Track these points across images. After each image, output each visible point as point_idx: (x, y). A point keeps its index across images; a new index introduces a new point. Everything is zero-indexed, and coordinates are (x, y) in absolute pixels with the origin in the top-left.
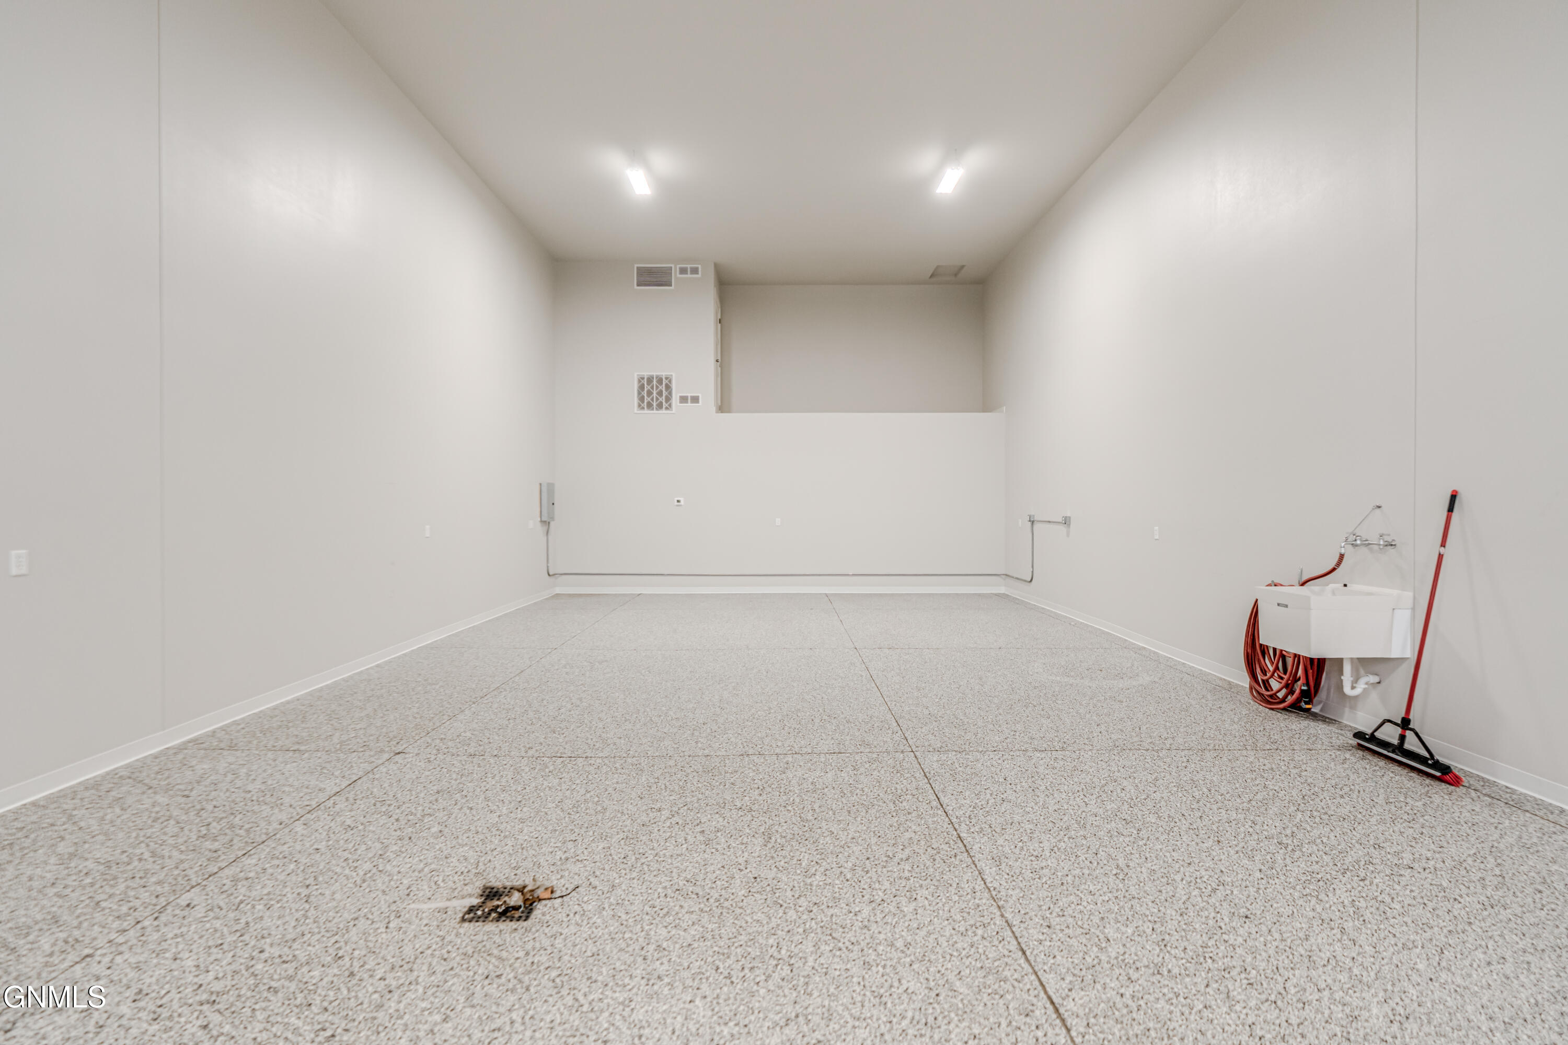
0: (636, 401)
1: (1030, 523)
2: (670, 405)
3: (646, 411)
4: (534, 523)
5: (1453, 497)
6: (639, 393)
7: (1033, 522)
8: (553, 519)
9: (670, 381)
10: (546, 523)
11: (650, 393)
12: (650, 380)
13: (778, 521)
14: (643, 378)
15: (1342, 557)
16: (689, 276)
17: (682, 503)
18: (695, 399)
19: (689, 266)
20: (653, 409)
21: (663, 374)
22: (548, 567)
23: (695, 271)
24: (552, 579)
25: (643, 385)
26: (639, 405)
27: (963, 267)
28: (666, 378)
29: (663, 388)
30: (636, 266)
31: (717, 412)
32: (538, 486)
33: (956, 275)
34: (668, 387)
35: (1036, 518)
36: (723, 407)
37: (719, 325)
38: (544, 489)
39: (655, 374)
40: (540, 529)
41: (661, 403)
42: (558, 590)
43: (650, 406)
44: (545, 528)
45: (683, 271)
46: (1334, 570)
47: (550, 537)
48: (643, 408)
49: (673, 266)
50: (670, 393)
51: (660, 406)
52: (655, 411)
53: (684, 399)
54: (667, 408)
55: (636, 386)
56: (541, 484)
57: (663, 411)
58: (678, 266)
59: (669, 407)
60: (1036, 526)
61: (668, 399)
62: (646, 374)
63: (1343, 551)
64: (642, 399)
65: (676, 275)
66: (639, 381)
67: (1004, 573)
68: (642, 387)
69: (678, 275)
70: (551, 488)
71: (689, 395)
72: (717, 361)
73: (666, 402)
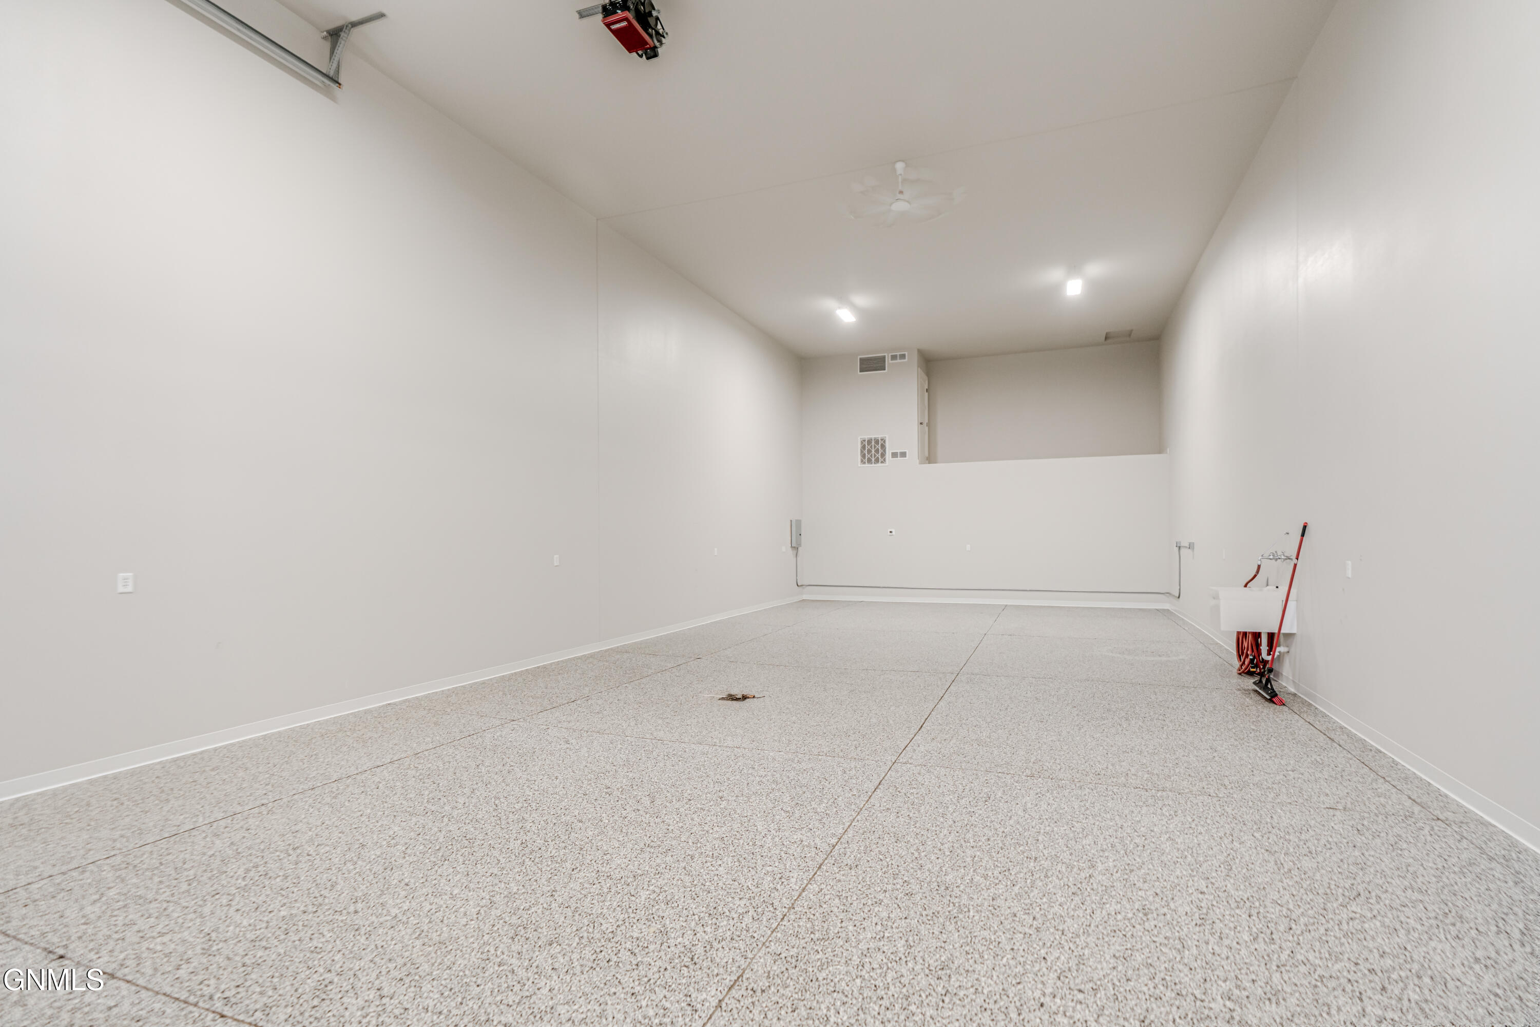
0: (859, 457)
1: (1177, 548)
2: (885, 460)
3: (867, 465)
4: (786, 548)
5: (1305, 527)
6: (862, 452)
7: (1180, 547)
8: (800, 545)
9: (884, 442)
10: (795, 549)
11: (869, 451)
12: (869, 442)
13: (968, 547)
14: (865, 441)
15: (1259, 567)
16: (899, 361)
17: (894, 533)
18: (903, 455)
19: (898, 353)
20: (872, 463)
21: (879, 436)
22: (797, 580)
23: (903, 356)
24: (800, 588)
25: (865, 445)
26: (862, 461)
27: (1132, 331)
28: (882, 440)
29: (879, 447)
30: (859, 357)
31: (921, 463)
32: (789, 523)
33: (1128, 336)
34: (883, 446)
35: (1182, 544)
36: (930, 458)
37: (926, 394)
38: (794, 525)
39: (873, 437)
40: (791, 553)
41: (878, 458)
42: (805, 597)
43: (869, 461)
44: (795, 552)
45: (894, 357)
46: (1255, 576)
47: (799, 558)
48: (865, 463)
49: (886, 354)
50: (885, 451)
51: (877, 461)
52: (873, 465)
53: (894, 455)
54: (882, 462)
55: (859, 446)
56: (791, 521)
57: (879, 465)
58: (890, 354)
59: (884, 461)
60: (1182, 550)
61: (883, 455)
62: (867, 437)
63: (1259, 563)
64: (863, 456)
65: (888, 361)
66: (862, 443)
67: (1164, 591)
68: (863, 447)
69: (890, 362)
70: (799, 522)
71: (899, 451)
72: (921, 424)
73: (882, 457)
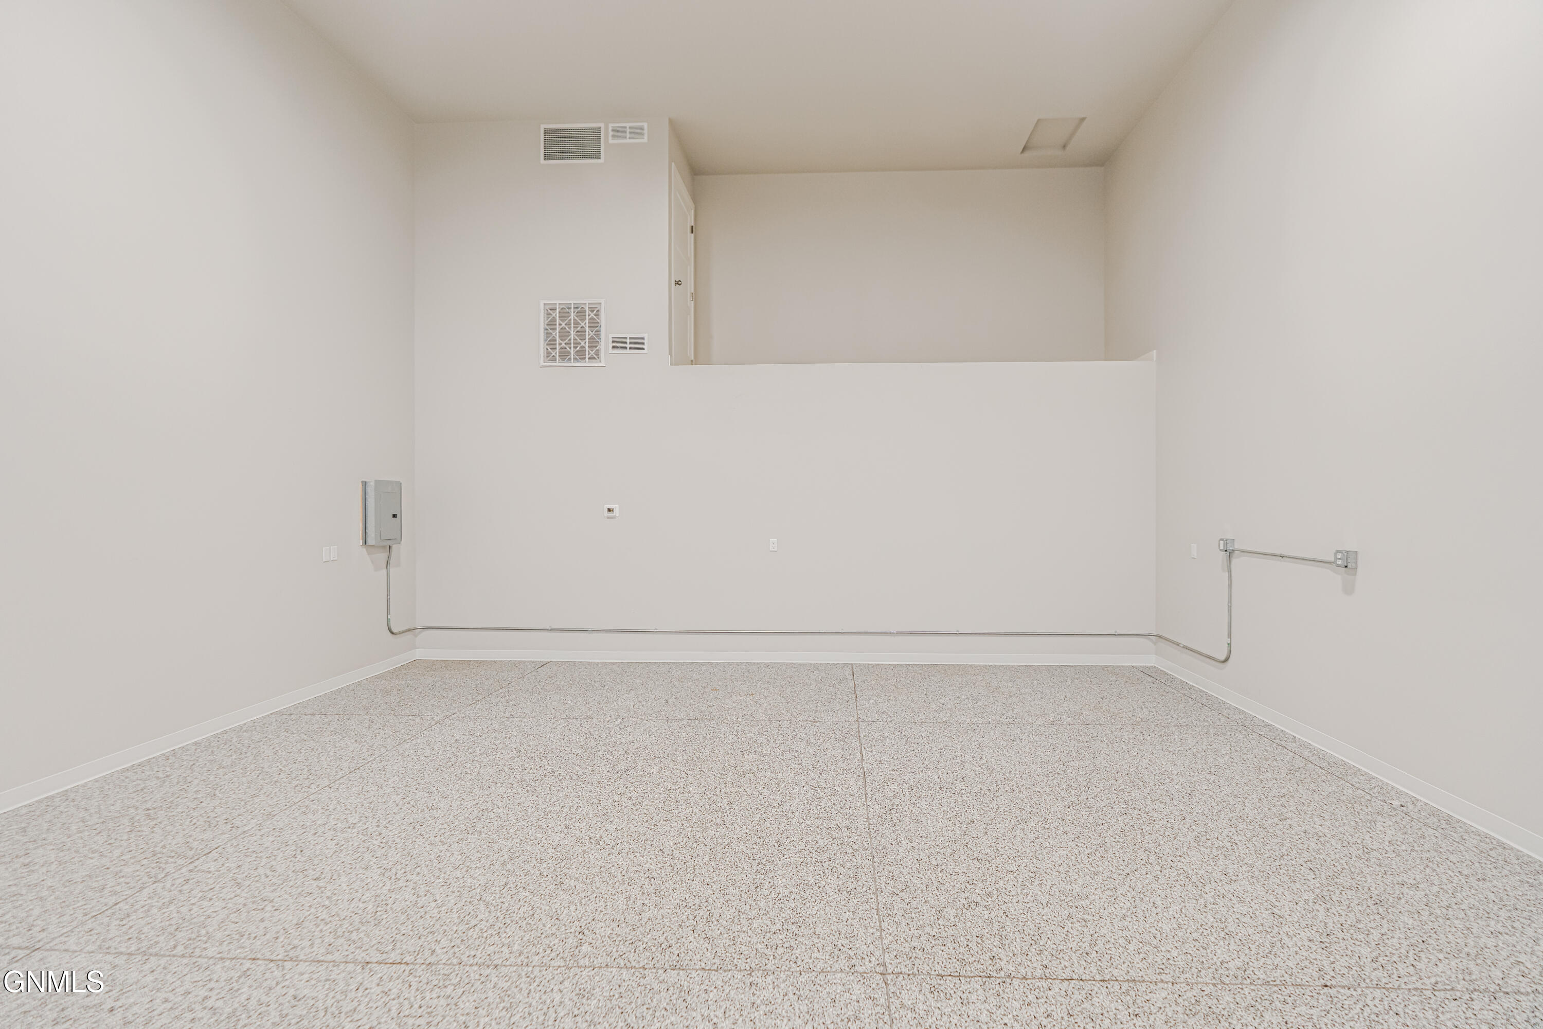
0: (542, 347)
1: (1226, 555)
2: (597, 353)
3: (559, 363)
6: (547, 334)
7: (1230, 552)
8: (396, 539)
9: (598, 314)
11: (564, 334)
12: (565, 311)
13: (773, 543)
14: (554, 310)
16: (628, 140)
17: (616, 513)
18: (638, 343)
19: (628, 125)
20: (570, 360)
21: (586, 301)
22: (388, 620)
23: (637, 132)
24: (396, 638)
25: (554, 319)
26: (548, 354)
28: (591, 309)
29: (586, 324)
30: (543, 126)
31: (675, 363)
32: (360, 486)
33: (1064, 147)
34: (594, 324)
36: (695, 354)
38: (373, 491)
39: (572, 301)
40: (367, 559)
41: (583, 349)
42: (409, 656)
43: (564, 355)
45: (619, 133)
47: (392, 570)
48: (554, 358)
49: (602, 125)
50: (597, 333)
51: (581, 354)
52: (573, 363)
53: (619, 343)
54: (591, 358)
55: (542, 322)
56: (365, 484)
57: (586, 363)
58: (611, 125)
59: (596, 356)
60: (1236, 559)
61: (594, 343)
62: (558, 301)
64: (551, 343)
65: (607, 140)
66: (548, 313)
67: (1154, 633)
68: (551, 324)
69: (611, 141)
71: (628, 336)
72: (678, 283)
73: (591, 348)
